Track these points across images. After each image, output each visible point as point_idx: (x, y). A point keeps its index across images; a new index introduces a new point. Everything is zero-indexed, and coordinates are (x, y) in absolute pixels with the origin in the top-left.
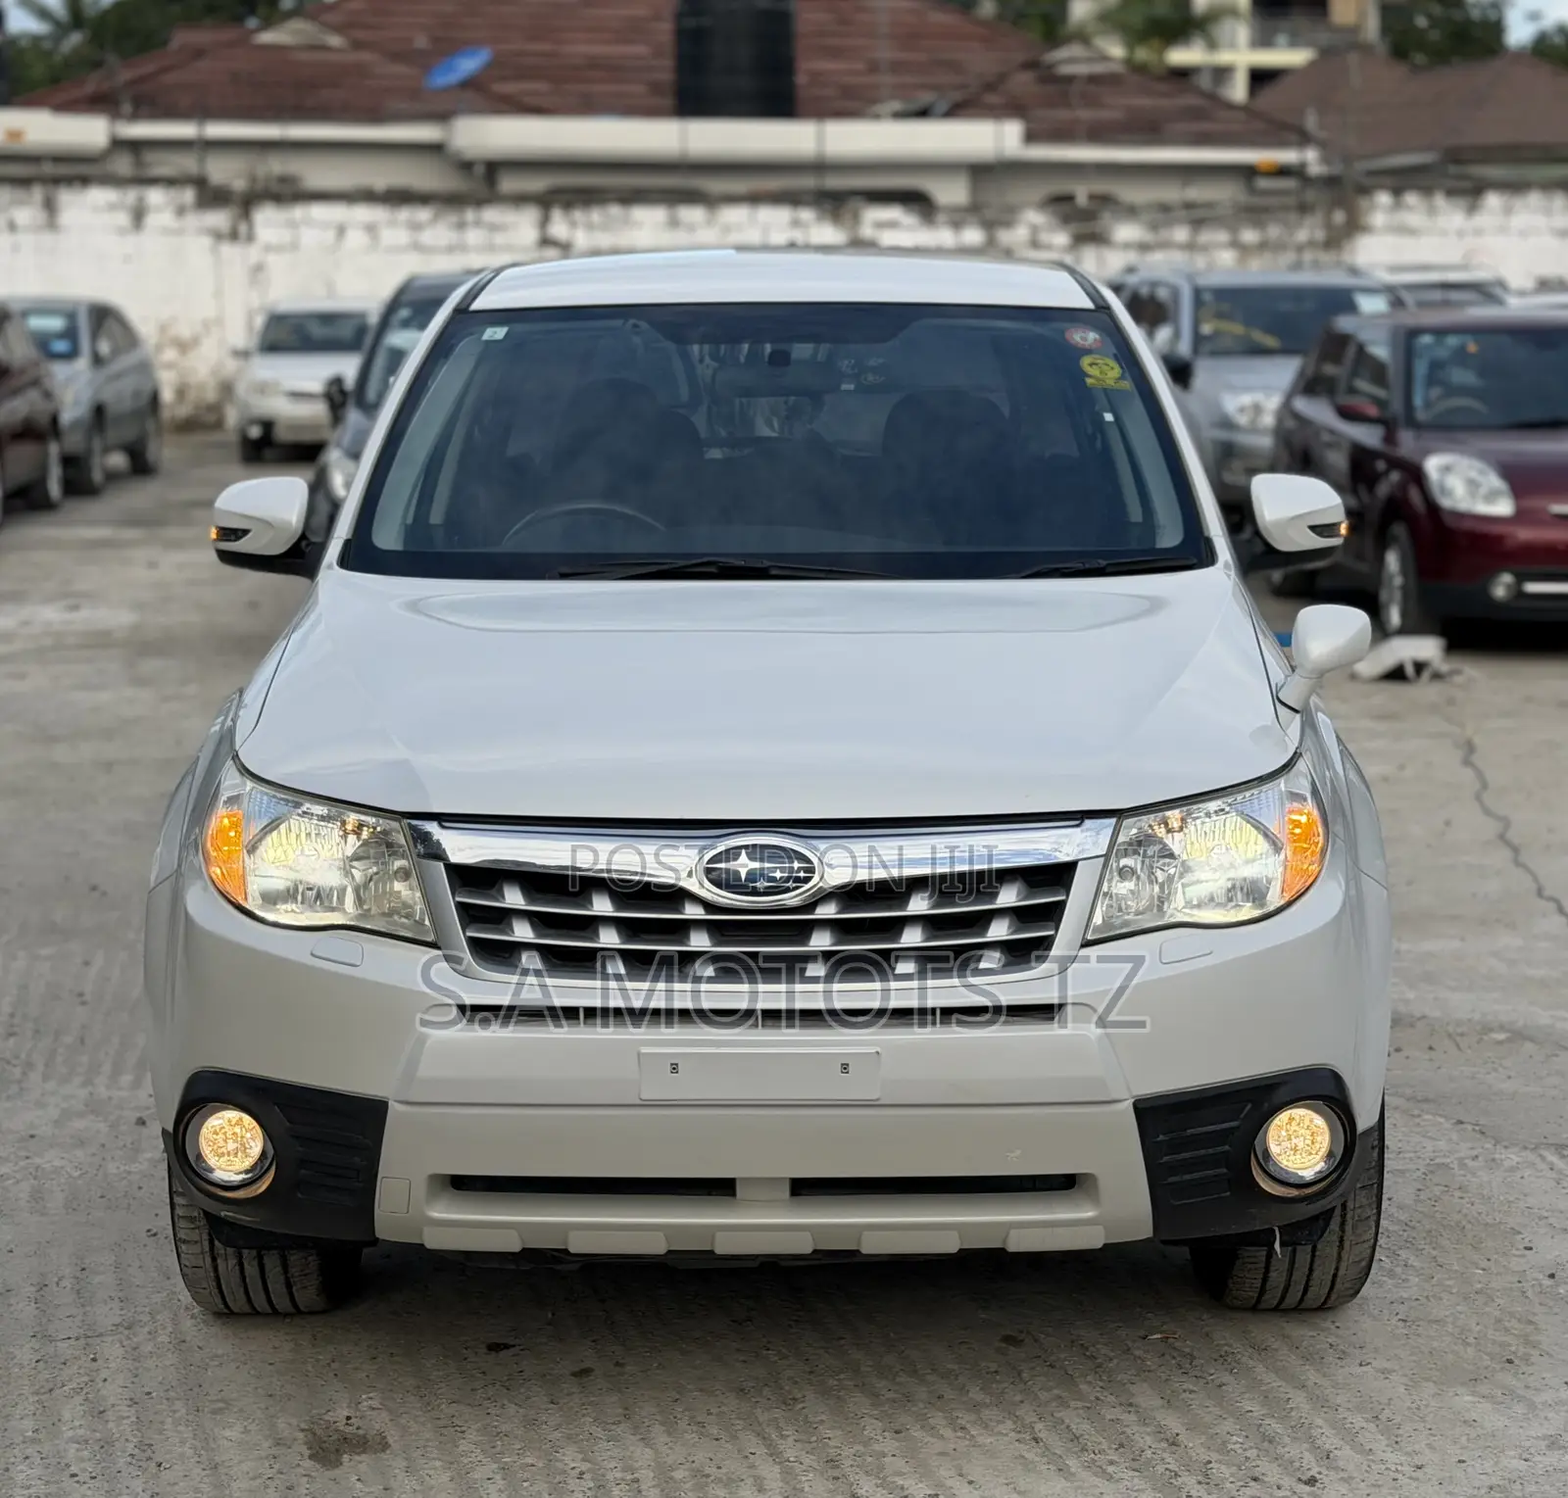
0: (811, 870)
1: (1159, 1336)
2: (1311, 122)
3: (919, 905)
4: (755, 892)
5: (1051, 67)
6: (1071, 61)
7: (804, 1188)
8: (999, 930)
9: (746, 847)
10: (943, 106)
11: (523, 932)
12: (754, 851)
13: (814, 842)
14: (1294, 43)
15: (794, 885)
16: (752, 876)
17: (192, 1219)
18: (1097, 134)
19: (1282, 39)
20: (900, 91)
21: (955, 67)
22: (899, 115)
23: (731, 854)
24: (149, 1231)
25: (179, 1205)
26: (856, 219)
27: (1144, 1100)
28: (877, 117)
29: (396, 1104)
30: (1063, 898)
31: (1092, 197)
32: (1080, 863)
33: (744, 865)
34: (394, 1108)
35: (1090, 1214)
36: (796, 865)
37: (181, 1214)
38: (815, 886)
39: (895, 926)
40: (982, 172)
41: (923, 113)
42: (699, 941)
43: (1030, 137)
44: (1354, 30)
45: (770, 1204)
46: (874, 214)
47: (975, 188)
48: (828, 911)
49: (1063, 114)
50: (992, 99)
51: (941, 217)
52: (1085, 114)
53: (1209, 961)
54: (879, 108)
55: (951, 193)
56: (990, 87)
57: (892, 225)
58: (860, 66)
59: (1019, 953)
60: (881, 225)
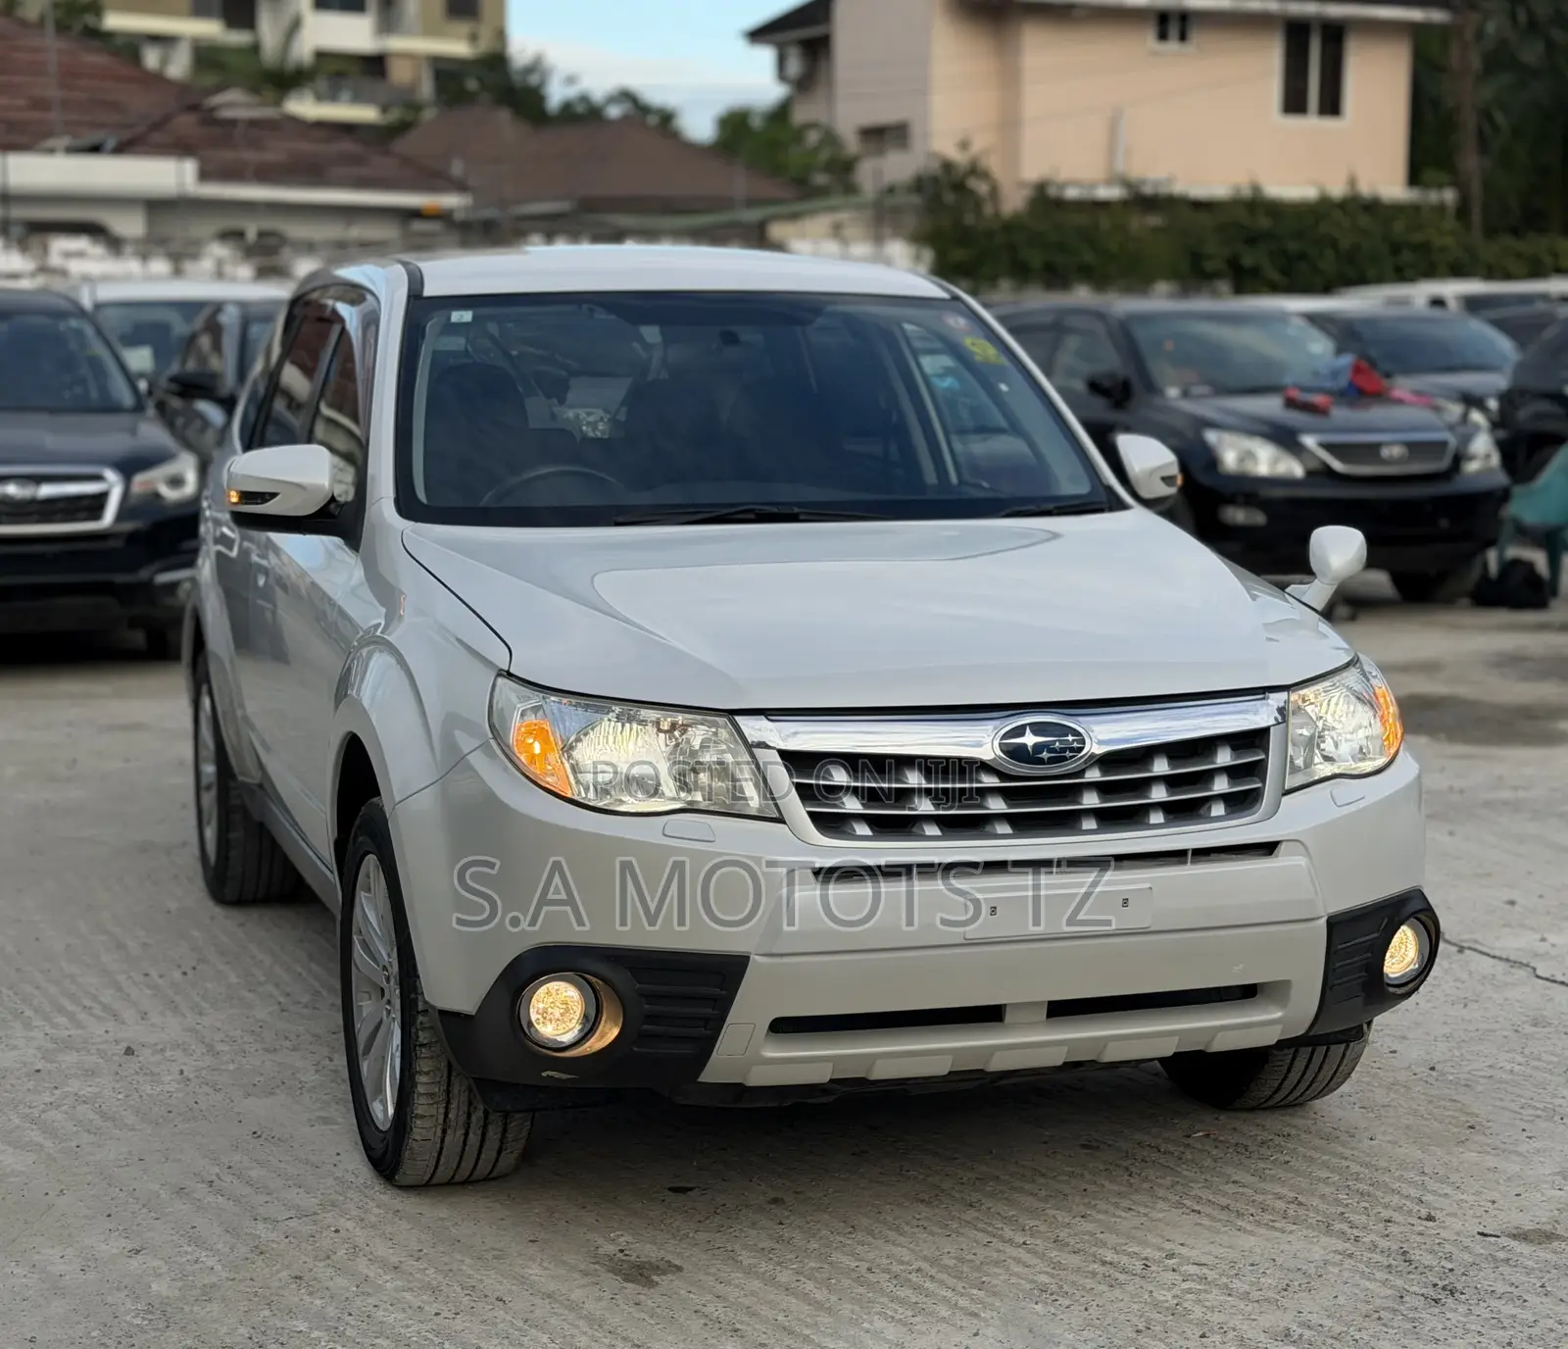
0: (1083, 742)
1: (1201, 1134)
2: (457, 168)
3: (1161, 767)
4: (1041, 761)
5: (213, 109)
6: (231, 105)
7: (1060, 1010)
8: (1221, 785)
9: (1030, 724)
10: (111, 143)
11: (852, 805)
12: (1038, 727)
13: (1081, 719)
14: (358, 98)
15: (1071, 754)
16: (1038, 747)
17: (431, 1095)
18: (265, 174)
19: (346, 95)
20: (70, 128)
21: (114, 106)
22: (73, 150)
23: (1019, 731)
24: (254, 1133)
25: (421, 1083)
26: (45, 250)
27: (1335, 916)
28: (51, 151)
29: (757, 957)
30: (1263, 757)
31: (262, 234)
32: (1272, 729)
33: (1030, 740)
34: (755, 959)
35: (1279, 1014)
36: (1070, 738)
37: (422, 1092)
38: (1086, 754)
39: (1144, 785)
40: (157, 207)
41: (95, 149)
42: (997, 805)
43: (204, 175)
44: (412, 88)
45: (1031, 1025)
46: (60, 244)
47: (150, 222)
48: (1094, 775)
49: (228, 155)
50: (157, 137)
51: (128, 249)
52: (250, 156)
53: (1362, 804)
54: (51, 143)
55: (130, 225)
56: (157, 126)
57: (80, 254)
58: (21, 102)
59: (1240, 802)
60: (68, 255)
